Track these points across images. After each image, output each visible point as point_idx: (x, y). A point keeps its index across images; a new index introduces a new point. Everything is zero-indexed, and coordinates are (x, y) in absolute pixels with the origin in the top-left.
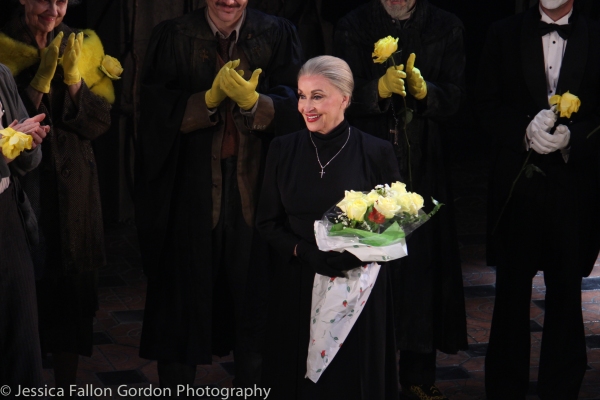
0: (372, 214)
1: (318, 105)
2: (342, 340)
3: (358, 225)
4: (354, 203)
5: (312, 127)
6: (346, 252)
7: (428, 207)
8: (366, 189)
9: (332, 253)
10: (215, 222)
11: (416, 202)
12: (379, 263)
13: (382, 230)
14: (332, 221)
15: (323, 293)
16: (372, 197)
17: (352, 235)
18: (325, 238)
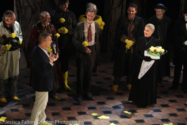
0: (155, 51)
1: (147, 32)
2: (145, 73)
3: (152, 52)
4: (152, 49)
5: (145, 36)
6: (149, 57)
7: (165, 52)
8: (155, 47)
9: (147, 56)
10: (126, 52)
11: (163, 50)
12: (155, 60)
13: (156, 54)
14: (148, 51)
15: (144, 64)
16: (156, 48)
17: (151, 54)
18: (146, 54)
